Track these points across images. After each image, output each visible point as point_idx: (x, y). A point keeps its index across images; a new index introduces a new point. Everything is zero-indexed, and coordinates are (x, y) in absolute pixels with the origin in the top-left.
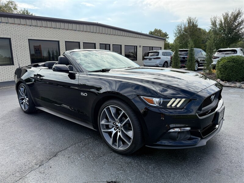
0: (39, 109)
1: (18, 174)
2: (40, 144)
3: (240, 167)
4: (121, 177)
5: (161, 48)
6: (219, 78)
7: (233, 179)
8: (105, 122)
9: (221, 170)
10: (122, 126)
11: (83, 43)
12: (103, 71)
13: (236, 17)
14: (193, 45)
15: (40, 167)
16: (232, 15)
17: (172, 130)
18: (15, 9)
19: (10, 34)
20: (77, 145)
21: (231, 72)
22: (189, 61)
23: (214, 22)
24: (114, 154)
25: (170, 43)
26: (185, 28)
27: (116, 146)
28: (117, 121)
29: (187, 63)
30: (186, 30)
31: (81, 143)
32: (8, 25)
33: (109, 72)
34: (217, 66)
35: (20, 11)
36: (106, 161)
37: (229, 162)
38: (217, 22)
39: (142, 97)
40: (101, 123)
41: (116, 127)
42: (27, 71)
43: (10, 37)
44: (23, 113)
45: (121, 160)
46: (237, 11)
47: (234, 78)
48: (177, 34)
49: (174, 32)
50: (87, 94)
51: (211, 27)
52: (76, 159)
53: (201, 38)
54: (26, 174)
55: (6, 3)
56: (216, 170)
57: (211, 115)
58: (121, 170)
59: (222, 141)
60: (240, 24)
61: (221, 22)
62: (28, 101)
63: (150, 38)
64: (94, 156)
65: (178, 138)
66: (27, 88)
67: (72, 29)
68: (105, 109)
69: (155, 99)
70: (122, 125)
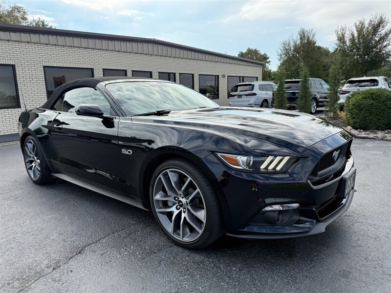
0: (58, 178)
1: (16, 284)
2: (56, 233)
3: (381, 267)
4: (186, 285)
5: (257, 78)
6: (349, 124)
7: (369, 287)
8: (161, 197)
9: (350, 273)
10: (188, 203)
11: (132, 71)
12: (159, 113)
13: (376, 28)
14: (307, 73)
15: (54, 271)
16: (370, 24)
17: (268, 208)
18: (24, 19)
19: (14, 59)
20: (116, 234)
21: (368, 114)
22: (302, 99)
23: (341, 36)
24: (176, 249)
25: (272, 71)
26: (295, 46)
27: (179, 235)
28: (180, 195)
29: (298, 101)
30: (297, 49)
31: (124, 231)
32: (10, 43)
33: (169, 115)
34: (346, 105)
35: (31, 23)
36: (163, 260)
37: (363, 259)
38: (346, 35)
39: (219, 155)
40: (154, 199)
41: (179, 204)
42: (37, 116)
43: (14, 64)
44: (31, 184)
45: (187, 258)
46: (378, 18)
47: (373, 125)
48: (283, 56)
49: (278, 53)
50: (131, 152)
51: (337, 44)
52: (113, 257)
53: (322, 62)
54: (30, 283)
55: (10, 10)
56: (341, 273)
57: (333, 183)
58: (185, 275)
59: (353, 225)
60: (383, 39)
61: (353, 35)
62: (40, 165)
63: (239, 62)
64: (143, 253)
65: (280, 221)
66: (38, 143)
67: (114, 49)
68: (161, 176)
69: (240, 158)
70: (188, 201)
